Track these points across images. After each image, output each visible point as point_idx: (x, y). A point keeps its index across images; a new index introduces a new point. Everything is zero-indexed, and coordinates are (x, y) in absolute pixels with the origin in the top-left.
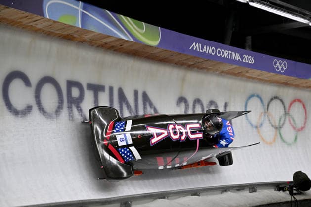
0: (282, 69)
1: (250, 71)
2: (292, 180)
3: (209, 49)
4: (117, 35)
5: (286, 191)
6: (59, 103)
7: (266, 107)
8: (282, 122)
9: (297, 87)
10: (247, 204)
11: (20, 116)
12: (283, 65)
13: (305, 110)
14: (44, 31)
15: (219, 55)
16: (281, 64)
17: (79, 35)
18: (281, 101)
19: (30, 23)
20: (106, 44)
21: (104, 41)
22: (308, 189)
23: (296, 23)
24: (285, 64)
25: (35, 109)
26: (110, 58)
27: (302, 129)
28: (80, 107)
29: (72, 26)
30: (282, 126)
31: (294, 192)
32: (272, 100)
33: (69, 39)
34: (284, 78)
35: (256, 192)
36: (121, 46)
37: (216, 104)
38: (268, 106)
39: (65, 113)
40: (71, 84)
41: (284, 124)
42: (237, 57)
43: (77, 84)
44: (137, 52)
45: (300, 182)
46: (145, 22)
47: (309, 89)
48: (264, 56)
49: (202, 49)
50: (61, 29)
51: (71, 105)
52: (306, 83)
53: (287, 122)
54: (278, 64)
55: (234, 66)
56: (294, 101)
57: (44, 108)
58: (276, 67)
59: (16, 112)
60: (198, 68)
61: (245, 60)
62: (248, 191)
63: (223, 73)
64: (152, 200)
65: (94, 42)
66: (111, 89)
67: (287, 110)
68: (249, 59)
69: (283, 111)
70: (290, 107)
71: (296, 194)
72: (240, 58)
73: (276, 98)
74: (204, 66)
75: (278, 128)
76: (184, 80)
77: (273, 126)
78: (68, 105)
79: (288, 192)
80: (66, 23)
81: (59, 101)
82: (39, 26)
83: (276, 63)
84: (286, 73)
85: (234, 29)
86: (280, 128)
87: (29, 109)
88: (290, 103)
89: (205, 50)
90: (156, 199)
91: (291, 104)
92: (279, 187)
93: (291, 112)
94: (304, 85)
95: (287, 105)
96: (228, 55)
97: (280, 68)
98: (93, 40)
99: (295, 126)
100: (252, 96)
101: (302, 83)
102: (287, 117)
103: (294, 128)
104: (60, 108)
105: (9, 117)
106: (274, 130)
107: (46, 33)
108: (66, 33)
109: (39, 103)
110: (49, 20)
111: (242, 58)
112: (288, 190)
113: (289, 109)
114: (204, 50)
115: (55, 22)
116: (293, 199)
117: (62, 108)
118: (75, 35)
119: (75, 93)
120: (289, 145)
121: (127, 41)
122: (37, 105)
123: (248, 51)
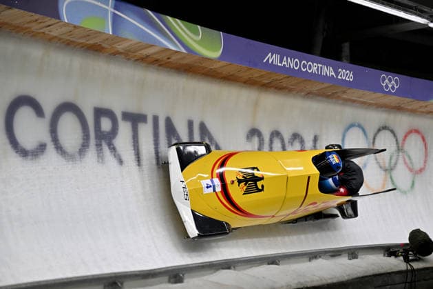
0: (393, 88)
1: (349, 91)
2: (408, 242)
3: (291, 62)
4: (163, 44)
5: (399, 256)
6: (84, 139)
7: (372, 141)
8: (393, 161)
9: (413, 112)
10: (345, 275)
11: (30, 157)
12: (393, 82)
13: (425, 144)
14: (60, 39)
15: (304, 70)
16: (390, 81)
17: (110, 45)
18: (392, 132)
19: (41, 29)
20: (147, 56)
21: (145, 52)
22: (430, 253)
23: (410, 23)
24: (396, 81)
25: (51, 147)
26: (153, 76)
27: (421, 170)
28: (113, 145)
29: (100, 32)
30: (394, 167)
31: (410, 258)
32: (379, 130)
33: (96, 50)
34: (395, 100)
35: (357, 258)
36: (169, 58)
37: (301, 138)
38: (374, 139)
39: (91, 153)
40: (100, 113)
41: (396, 164)
42: (330, 72)
43: (109, 114)
44: (191, 68)
45: (419, 244)
46: (201, 25)
47: (429, 116)
48: (367, 70)
49: (281, 62)
50: (85, 37)
51: (101, 142)
52: (426, 106)
53: (401, 161)
54: (387, 81)
55: (326, 85)
56: (410, 132)
57: (63, 146)
58: (384, 85)
59: (24, 153)
60: (276, 88)
61: (341, 76)
62: (347, 258)
63: (309, 95)
64: (213, 271)
65: (130, 53)
66: (156, 119)
67: (400, 145)
68: (347, 74)
69: (395, 145)
70: (404, 140)
71: (413, 260)
72: (333, 74)
73: (385, 128)
74: (285, 85)
75: (389, 170)
76: (256, 104)
77: (381, 167)
78: (97, 142)
79: (401, 258)
80: (91, 28)
81: (84, 136)
82: (54, 33)
83: (384, 79)
84: (398, 93)
85: (325, 33)
86: (392, 169)
87: (42, 148)
88: (404, 135)
89: (286, 63)
90: (218, 270)
91: (406, 137)
92: (390, 251)
93: (406, 147)
94: (424, 110)
95: (400, 138)
96: (318, 69)
97: (390, 86)
98: (129, 51)
99: (411, 167)
100: (352, 126)
101: (421, 107)
102: (401, 154)
103: (411, 170)
104: (85, 146)
105: (14, 159)
106: (383, 173)
107: (63, 42)
108: (91, 42)
109: (55, 140)
110: (67, 25)
111: (337, 73)
112: (402, 255)
113: (403, 144)
114: (283, 63)
115: (75, 27)
116: (409, 268)
117: (88, 146)
118: (104, 45)
119: (106, 125)
120: (404, 193)
121: (176, 52)
122: (52, 143)
123: (345, 63)
